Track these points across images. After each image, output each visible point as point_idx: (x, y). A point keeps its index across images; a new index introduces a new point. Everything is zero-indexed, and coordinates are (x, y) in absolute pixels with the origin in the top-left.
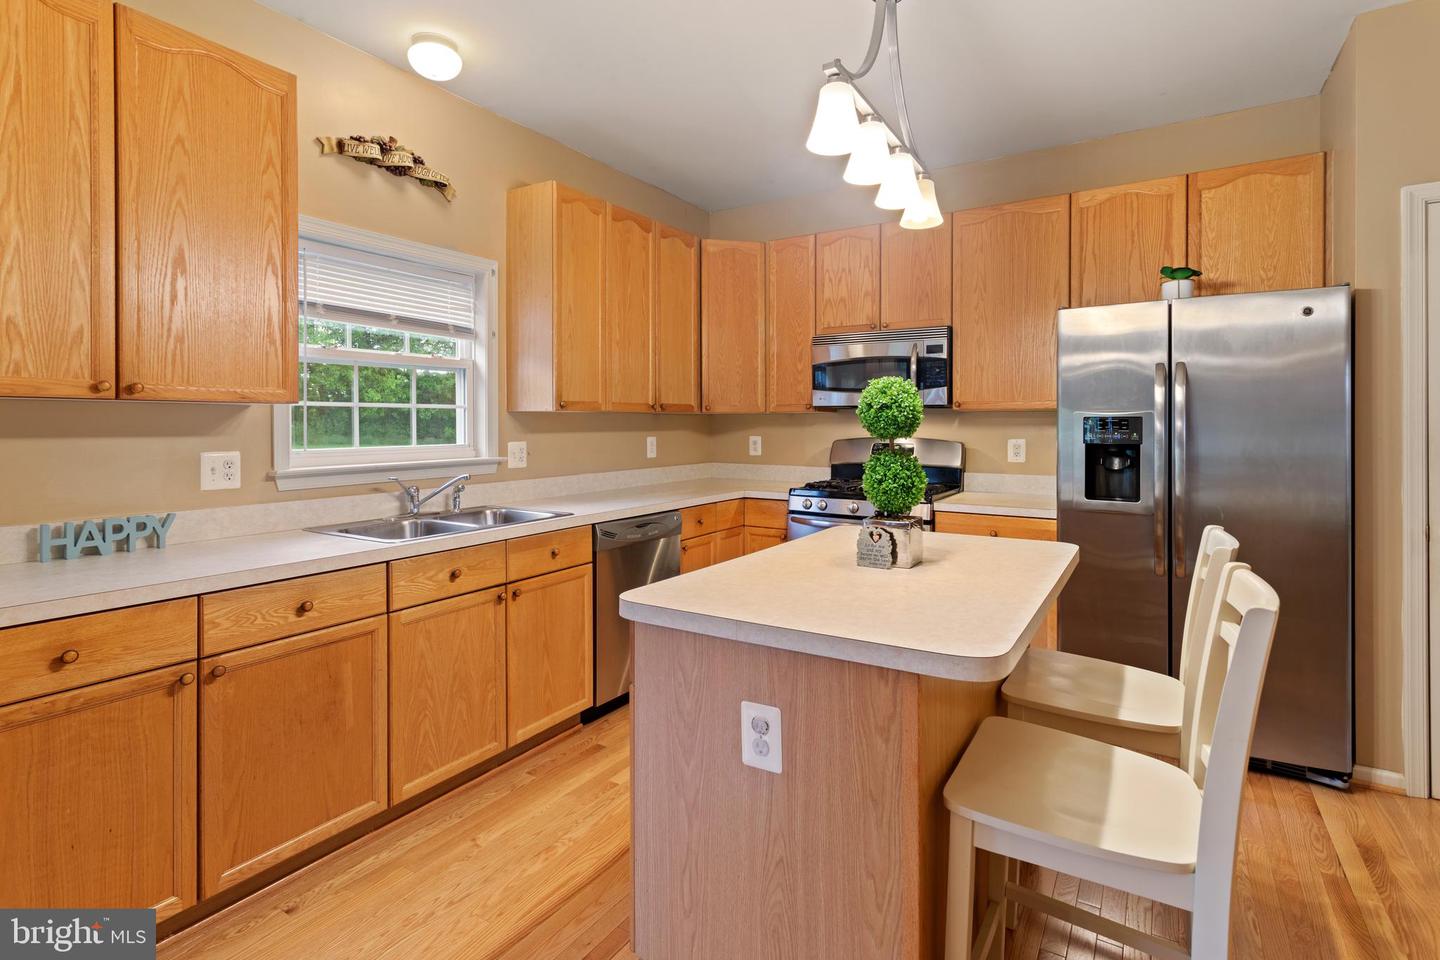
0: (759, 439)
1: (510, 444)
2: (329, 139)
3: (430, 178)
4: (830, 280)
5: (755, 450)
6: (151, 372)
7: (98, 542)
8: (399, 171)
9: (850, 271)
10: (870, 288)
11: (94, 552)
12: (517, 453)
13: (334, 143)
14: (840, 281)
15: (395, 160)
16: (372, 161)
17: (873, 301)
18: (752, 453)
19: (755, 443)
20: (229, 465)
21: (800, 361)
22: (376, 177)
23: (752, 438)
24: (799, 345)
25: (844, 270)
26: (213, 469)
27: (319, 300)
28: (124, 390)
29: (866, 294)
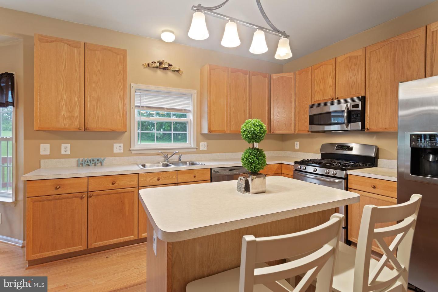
0: (298, 143)
1: (201, 143)
2: (145, 64)
3: (174, 69)
4: (317, 83)
5: (297, 147)
6: (92, 124)
7: (89, 163)
8: (165, 69)
9: (324, 78)
10: (331, 84)
11: (89, 165)
12: (203, 146)
13: (147, 64)
14: (320, 82)
15: (163, 66)
16: (157, 67)
17: (333, 89)
18: (296, 148)
19: (297, 144)
20: (120, 147)
21: (306, 114)
22: (159, 72)
23: (296, 143)
24: (306, 108)
25: (322, 78)
26: (116, 148)
27: (145, 105)
28: (85, 129)
29: (330, 86)
